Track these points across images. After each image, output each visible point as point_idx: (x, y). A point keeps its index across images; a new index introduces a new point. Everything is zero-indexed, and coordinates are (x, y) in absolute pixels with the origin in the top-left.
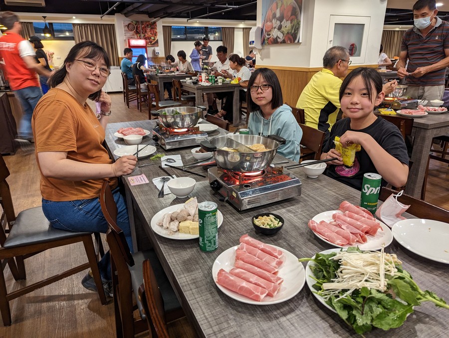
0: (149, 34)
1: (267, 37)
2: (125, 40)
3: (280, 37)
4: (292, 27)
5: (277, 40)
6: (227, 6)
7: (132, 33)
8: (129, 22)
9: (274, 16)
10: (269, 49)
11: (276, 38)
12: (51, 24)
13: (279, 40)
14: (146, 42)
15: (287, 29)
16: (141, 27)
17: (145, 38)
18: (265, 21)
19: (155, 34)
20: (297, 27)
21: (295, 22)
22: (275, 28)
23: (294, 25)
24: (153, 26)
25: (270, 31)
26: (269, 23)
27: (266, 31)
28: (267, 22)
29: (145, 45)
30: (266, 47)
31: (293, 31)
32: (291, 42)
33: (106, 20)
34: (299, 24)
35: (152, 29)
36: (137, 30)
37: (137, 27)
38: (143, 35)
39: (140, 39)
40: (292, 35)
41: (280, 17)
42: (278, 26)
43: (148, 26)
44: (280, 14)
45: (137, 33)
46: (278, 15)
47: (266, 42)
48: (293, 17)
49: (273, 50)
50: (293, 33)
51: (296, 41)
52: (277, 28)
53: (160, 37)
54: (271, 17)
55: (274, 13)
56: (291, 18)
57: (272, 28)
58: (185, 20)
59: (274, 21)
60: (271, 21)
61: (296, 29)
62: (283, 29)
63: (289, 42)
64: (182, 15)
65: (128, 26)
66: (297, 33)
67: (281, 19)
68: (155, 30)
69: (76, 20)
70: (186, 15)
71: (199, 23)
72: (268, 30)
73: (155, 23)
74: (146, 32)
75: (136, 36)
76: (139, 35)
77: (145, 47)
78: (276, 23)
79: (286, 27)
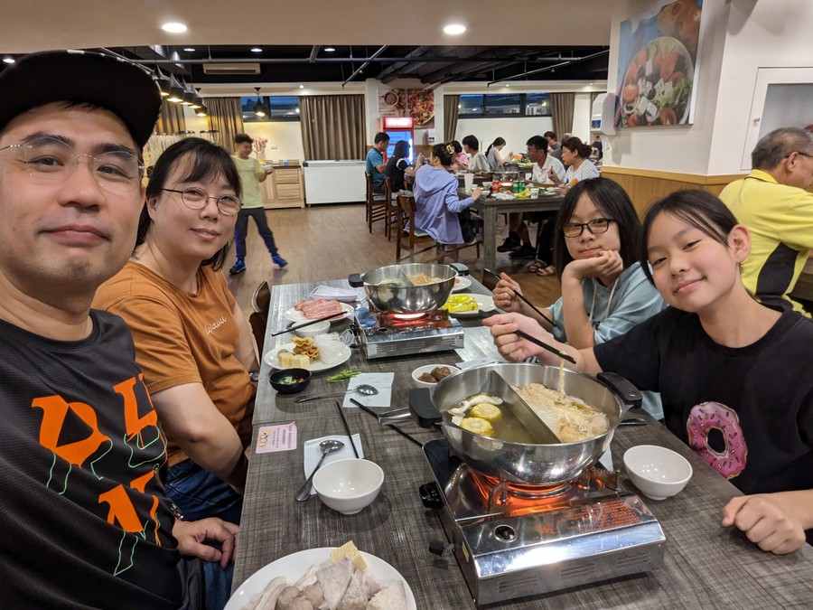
0: (419, 108)
1: (627, 112)
2: (379, 120)
3: (651, 112)
4: (676, 95)
5: (645, 118)
6: (560, 58)
7: (391, 107)
8: (388, 91)
9: (641, 74)
10: (630, 135)
11: (644, 114)
12: (267, 98)
13: (649, 119)
14: (413, 122)
15: (665, 96)
16: (406, 97)
17: (413, 116)
18: (624, 83)
19: (431, 109)
20: (685, 93)
21: (682, 83)
22: (642, 95)
23: (679, 90)
24: (428, 95)
25: (633, 101)
26: (631, 87)
27: (624, 101)
28: (627, 84)
29: (410, 126)
30: (623, 131)
31: (677, 102)
32: (672, 123)
33: (351, 88)
34: (689, 87)
35: (426, 100)
36: (399, 102)
37: (400, 99)
38: (409, 110)
39: (405, 116)
40: (675, 109)
41: (652, 76)
42: (648, 91)
43: (418, 96)
44: (653, 70)
45: (400, 107)
46: (649, 71)
47: (624, 122)
48: (679, 74)
49: (638, 137)
50: (677, 106)
51: (683, 122)
52: (646, 95)
53: (439, 114)
54: (635, 75)
55: (642, 68)
56: (674, 76)
57: (637, 96)
58: (485, 84)
59: (640, 83)
60: (635, 83)
61: (683, 97)
62: (657, 98)
63: (668, 123)
64: (477, 76)
65: (386, 97)
66: (686, 105)
67: (654, 79)
68: (431, 102)
69: (304, 90)
70: (485, 76)
71: (510, 87)
72: (629, 98)
73: (431, 91)
74: (414, 105)
75: (397, 113)
76: (402, 111)
77: (410, 129)
78: (644, 86)
79: (663, 93)
